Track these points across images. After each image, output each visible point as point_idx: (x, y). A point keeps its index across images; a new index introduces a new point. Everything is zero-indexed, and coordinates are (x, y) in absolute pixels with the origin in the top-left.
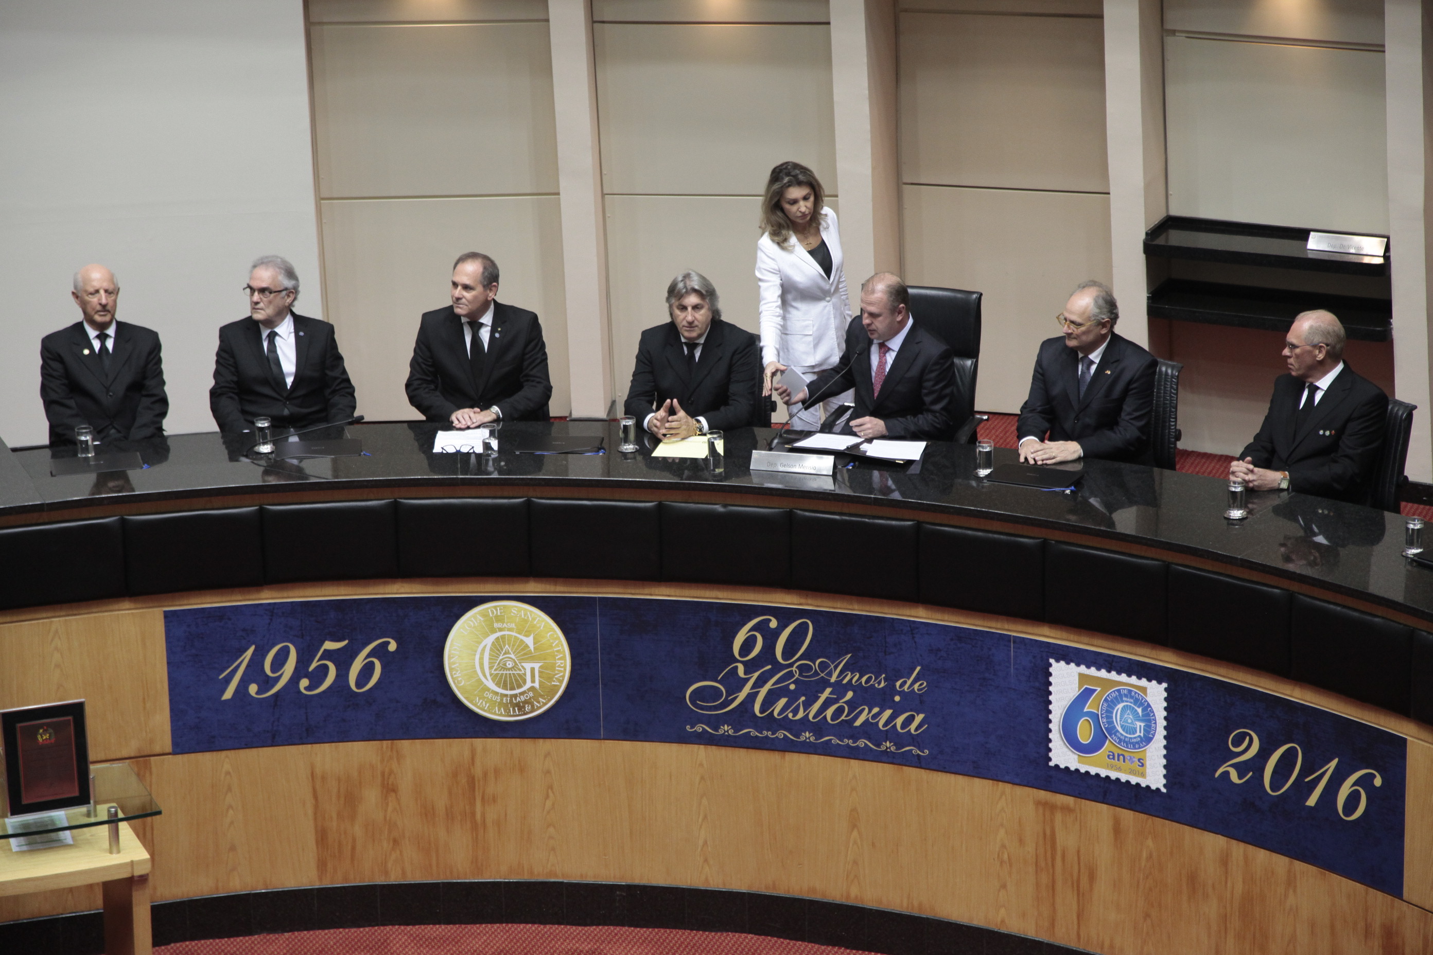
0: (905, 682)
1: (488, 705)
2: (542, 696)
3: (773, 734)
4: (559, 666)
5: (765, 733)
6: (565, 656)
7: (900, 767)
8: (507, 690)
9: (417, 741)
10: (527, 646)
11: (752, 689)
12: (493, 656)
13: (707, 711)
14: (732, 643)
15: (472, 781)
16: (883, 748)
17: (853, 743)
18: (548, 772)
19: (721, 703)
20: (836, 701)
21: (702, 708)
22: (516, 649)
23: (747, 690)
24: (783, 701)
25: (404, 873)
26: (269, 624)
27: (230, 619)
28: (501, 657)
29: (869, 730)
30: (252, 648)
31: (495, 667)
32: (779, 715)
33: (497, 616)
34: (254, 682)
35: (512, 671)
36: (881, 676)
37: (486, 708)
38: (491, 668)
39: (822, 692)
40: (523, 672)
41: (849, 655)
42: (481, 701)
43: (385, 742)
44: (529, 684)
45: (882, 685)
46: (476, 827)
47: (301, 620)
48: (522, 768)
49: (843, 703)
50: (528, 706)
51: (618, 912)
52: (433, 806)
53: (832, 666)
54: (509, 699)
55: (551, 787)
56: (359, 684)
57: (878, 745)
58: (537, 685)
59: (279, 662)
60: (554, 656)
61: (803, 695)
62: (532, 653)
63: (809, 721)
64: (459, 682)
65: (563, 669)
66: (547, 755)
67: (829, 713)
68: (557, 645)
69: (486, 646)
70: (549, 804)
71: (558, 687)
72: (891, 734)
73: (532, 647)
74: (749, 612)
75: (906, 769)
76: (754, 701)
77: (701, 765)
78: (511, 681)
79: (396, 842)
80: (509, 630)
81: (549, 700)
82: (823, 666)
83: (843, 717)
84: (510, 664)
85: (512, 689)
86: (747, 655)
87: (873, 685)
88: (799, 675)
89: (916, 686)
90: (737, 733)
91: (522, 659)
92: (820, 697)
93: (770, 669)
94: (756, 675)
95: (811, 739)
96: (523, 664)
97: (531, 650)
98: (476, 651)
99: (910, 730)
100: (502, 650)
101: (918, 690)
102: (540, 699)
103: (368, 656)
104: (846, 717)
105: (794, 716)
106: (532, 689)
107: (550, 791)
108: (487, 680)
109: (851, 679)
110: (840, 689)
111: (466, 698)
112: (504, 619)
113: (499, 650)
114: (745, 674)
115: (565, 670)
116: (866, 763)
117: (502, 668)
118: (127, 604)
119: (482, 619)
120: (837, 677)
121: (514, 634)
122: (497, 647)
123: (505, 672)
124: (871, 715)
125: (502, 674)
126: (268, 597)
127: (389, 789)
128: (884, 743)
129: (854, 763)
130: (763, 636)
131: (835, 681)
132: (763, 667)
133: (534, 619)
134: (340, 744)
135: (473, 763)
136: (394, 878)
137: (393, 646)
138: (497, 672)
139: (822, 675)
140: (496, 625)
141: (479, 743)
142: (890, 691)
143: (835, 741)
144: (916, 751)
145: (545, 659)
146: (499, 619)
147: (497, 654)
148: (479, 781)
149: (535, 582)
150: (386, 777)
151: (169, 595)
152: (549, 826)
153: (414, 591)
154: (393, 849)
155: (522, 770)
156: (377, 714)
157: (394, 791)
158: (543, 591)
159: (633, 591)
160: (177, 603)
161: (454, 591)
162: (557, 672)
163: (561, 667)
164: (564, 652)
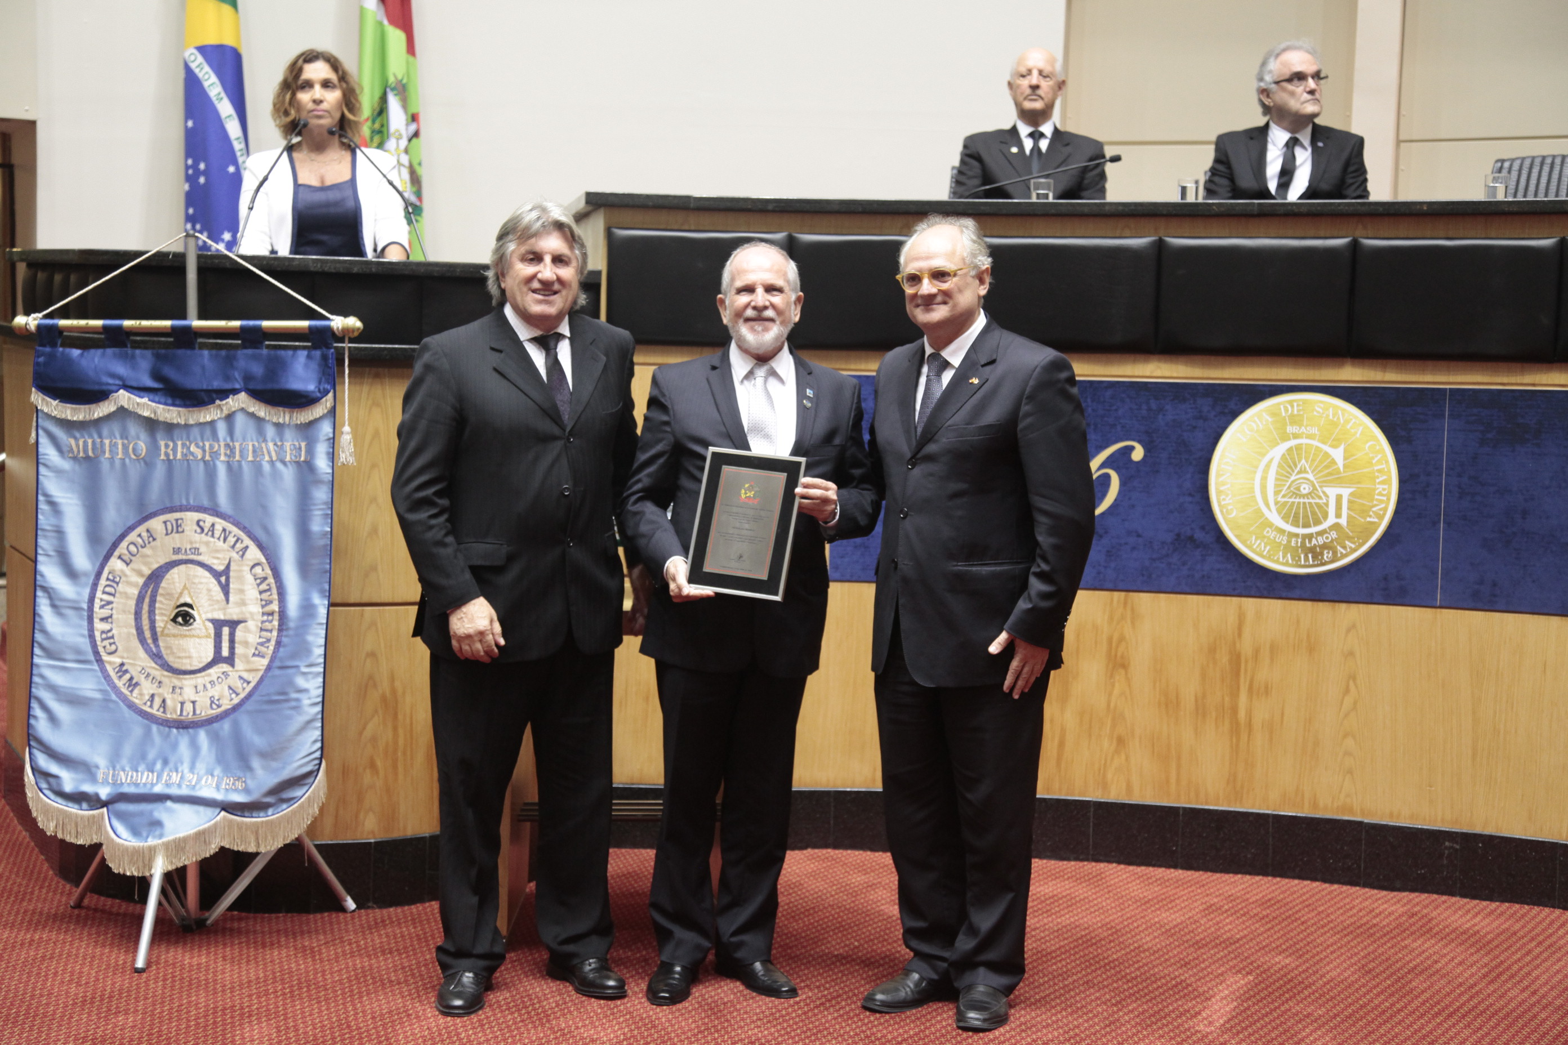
1: (1268, 548)
2: (1350, 539)
4: (1380, 494)
6: (1390, 478)
8: (1298, 526)
9: (1162, 595)
10: (1333, 462)
12: (1282, 475)
15: (1236, 659)
18: (1351, 654)
22: (1317, 467)
25: (1129, 788)
28: (1293, 478)
31: (1283, 493)
33: (1292, 416)
35: (1308, 498)
37: (1265, 553)
38: (1276, 493)
40: (1325, 501)
42: (1259, 541)
43: (1116, 594)
44: (1331, 520)
46: (1238, 729)
48: (1312, 647)
50: (1328, 553)
51: (1445, 874)
52: (1177, 693)
54: (1299, 540)
55: (1353, 677)
58: (1343, 521)
60: (1374, 478)
62: (1339, 472)
64: (1229, 512)
65: (1385, 498)
66: (1354, 626)
68: (1379, 462)
69: (1272, 459)
70: (1348, 701)
71: (1375, 526)
73: (1340, 463)
78: (1304, 514)
79: (1121, 741)
80: (1310, 437)
81: (1362, 545)
84: (1305, 489)
85: (1306, 525)
91: (1324, 482)
96: (1325, 489)
97: (1339, 468)
98: (1257, 467)
100: (1296, 466)
102: (1347, 542)
103: (1102, 466)
106: (1336, 527)
107: (1351, 683)
108: (1270, 510)
111: (1237, 536)
112: (1303, 420)
113: (1290, 467)
115: (1389, 499)
117: (1294, 493)
119: (1270, 419)
121: (1315, 443)
122: (1290, 462)
123: (1297, 500)
125: (1293, 503)
127: (1118, 664)
133: (1347, 421)
135: (1240, 635)
136: (1115, 794)
137: (1138, 454)
138: (1285, 499)
140: (1289, 429)
141: (1250, 604)
145: (1359, 483)
146: (1295, 420)
147: (1288, 472)
148: (1246, 662)
149: (1353, 365)
150: (1114, 645)
151: (844, 353)
152: (1345, 736)
153: (1175, 375)
154: (1117, 752)
155: (1311, 649)
156: (1108, 551)
157: (1124, 667)
158: (1365, 379)
159: (1505, 380)
160: (853, 367)
161: (1233, 376)
162: (1375, 502)
163: (1383, 495)
164: (1389, 471)
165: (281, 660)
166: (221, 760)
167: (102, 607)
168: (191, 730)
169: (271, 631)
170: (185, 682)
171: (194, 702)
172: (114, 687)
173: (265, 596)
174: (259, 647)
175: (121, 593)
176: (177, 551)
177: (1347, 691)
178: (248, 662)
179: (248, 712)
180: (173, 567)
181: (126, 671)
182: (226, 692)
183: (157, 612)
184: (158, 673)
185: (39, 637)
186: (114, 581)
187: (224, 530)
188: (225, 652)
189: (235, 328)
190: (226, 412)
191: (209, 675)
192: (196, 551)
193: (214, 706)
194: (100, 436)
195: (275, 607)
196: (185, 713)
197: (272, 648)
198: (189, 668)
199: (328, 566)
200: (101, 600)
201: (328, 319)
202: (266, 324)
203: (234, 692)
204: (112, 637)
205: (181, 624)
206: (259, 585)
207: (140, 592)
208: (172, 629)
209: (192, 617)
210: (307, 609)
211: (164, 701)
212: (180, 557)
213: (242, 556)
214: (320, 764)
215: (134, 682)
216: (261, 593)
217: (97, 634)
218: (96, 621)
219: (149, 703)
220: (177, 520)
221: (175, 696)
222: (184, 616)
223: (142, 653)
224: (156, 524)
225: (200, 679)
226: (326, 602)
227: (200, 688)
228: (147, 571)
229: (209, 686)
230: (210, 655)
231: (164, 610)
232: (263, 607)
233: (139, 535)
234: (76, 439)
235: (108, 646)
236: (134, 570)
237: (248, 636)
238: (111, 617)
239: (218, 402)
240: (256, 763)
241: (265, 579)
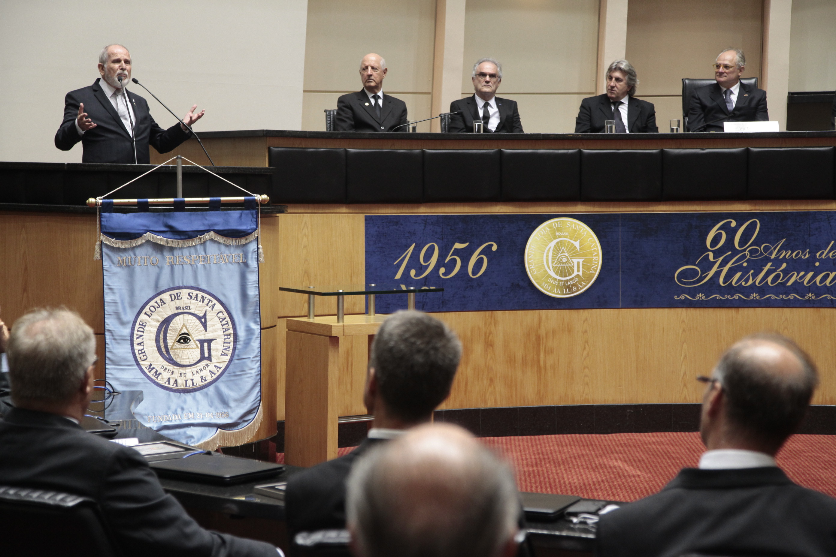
0: (823, 253)
1: (550, 287)
2: (583, 281)
3: (731, 297)
5: (726, 296)
6: (599, 253)
7: (818, 309)
8: (562, 277)
9: (507, 312)
10: (575, 247)
11: (718, 268)
12: (555, 254)
13: (688, 285)
14: (706, 239)
15: (538, 338)
16: (807, 298)
17: (786, 297)
18: (586, 332)
19: (697, 279)
20: (775, 271)
21: (685, 283)
22: (569, 250)
23: (715, 269)
24: (739, 274)
25: (496, 402)
26: (424, 229)
27: (402, 224)
28: (559, 255)
29: (798, 287)
30: (414, 245)
31: (555, 262)
32: (735, 284)
33: (558, 228)
34: (414, 268)
35: (566, 264)
36: (806, 250)
37: (549, 290)
38: (553, 262)
39: (765, 266)
40: (573, 265)
41: (784, 240)
42: (546, 284)
43: (487, 312)
44: (576, 273)
45: (807, 256)
46: (540, 369)
47: (442, 228)
48: (569, 330)
49: (779, 271)
50: (575, 288)
51: (628, 423)
52: (514, 355)
53: (772, 248)
54: (563, 283)
55: (587, 342)
56: (474, 273)
57: (803, 296)
58: (580, 273)
59: (428, 256)
60: (592, 254)
61: (753, 269)
62: (578, 252)
63: (756, 286)
64: (533, 272)
65: (597, 262)
66: (586, 319)
67: (770, 279)
68: (594, 247)
69: (550, 247)
70: (585, 353)
71: (594, 274)
72: (813, 288)
73: (578, 248)
74: (716, 217)
75: (822, 310)
76: (719, 276)
77: (683, 321)
78: (564, 271)
79: (491, 380)
80: (565, 237)
81: (589, 283)
82: (766, 249)
83: (779, 281)
84: (564, 260)
85: (565, 276)
86: (716, 246)
87: (801, 257)
88: (750, 256)
89: (831, 255)
90: (708, 298)
91: (572, 256)
92: (763, 269)
93: (730, 254)
94: (721, 258)
95: (757, 298)
96: (573, 260)
97: (578, 250)
98: (544, 251)
99: (826, 283)
100: (560, 250)
101: (832, 256)
102: (582, 283)
103: (480, 254)
104: (781, 280)
105: (745, 284)
106: (578, 276)
108: (550, 270)
109: (785, 255)
110: (777, 262)
111: (537, 283)
112: (562, 230)
113: (558, 251)
114: (714, 258)
115: (598, 263)
116: (794, 309)
117: (560, 262)
118: (344, 210)
119: (549, 230)
120: (775, 255)
121: (568, 239)
122: (557, 249)
123: (561, 265)
124: (798, 277)
125: (560, 266)
126: (423, 211)
127: (489, 345)
128: (807, 295)
129: (786, 311)
130: (726, 233)
131: (774, 258)
132: (726, 253)
133: (580, 229)
134: (461, 313)
135: (540, 327)
136: (490, 405)
137: (495, 248)
138: (557, 265)
139: (766, 254)
140: (557, 234)
141: (543, 313)
142: (813, 259)
143: (773, 297)
144: (829, 297)
145: (586, 256)
146: (559, 230)
147: (557, 253)
148: (543, 338)
149: (581, 205)
150: (487, 336)
151: (368, 205)
152: (584, 368)
153: (508, 211)
154: (490, 385)
155: (569, 331)
156: (484, 293)
157: (492, 346)
158: (586, 211)
159: (642, 209)
160: (372, 212)
161: (532, 211)
162: (593, 264)
163: (596, 261)
164: (598, 250)
165: (238, 356)
166: (211, 404)
167: (137, 338)
168: (192, 393)
169: (230, 343)
170: (186, 370)
171: (192, 380)
172: (148, 377)
173: (225, 327)
174: (224, 351)
175: (147, 331)
176: (178, 308)
177: (585, 348)
178: (219, 358)
179: (222, 381)
180: (176, 316)
181: (154, 368)
182: (209, 373)
183: (168, 338)
184: (171, 367)
185: (108, 355)
186: (143, 325)
187: (203, 297)
188: (206, 355)
189: (207, 201)
190: (203, 241)
191: (199, 366)
192: (189, 307)
193: (203, 380)
194: (135, 255)
195: (231, 331)
196: (188, 385)
197: (231, 351)
198: (188, 363)
199: (258, 311)
200: (137, 335)
201: (252, 196)
202: (222, 199)
203: (213, 373)
204: (144, 352)
205: (183, 343)
206: (221, 322)
207: (158, 329)
208: (177, 345)
209: (188, 339)
210: (249, 331)
211: (176, 381)
212: (180, 311)
213: (212, 309)
214: (260, 403)
215: (158, 373)
216: (222, 325)
217: (136, 352)
218: (135, 345)
219: (167, 383)
220: (177, 294)
221: (182, 378)
222: (184, 339)
223: (161, 359)
224: (166, 296)
225: (194, 369)
226: (259, 327)
227: (195, 372)
228: (161, 320)
229: (199, 371)
230: (199, 357)
231: (172, 337)
232: (224, 332)
233: (156, 302)
234: (121, 257)
235: (142, 357)
236: (153, 319)
237: (217, 347)
238: (143, 342)
239: (199, 236)
240: (232, 404)
241: (225, 318)
